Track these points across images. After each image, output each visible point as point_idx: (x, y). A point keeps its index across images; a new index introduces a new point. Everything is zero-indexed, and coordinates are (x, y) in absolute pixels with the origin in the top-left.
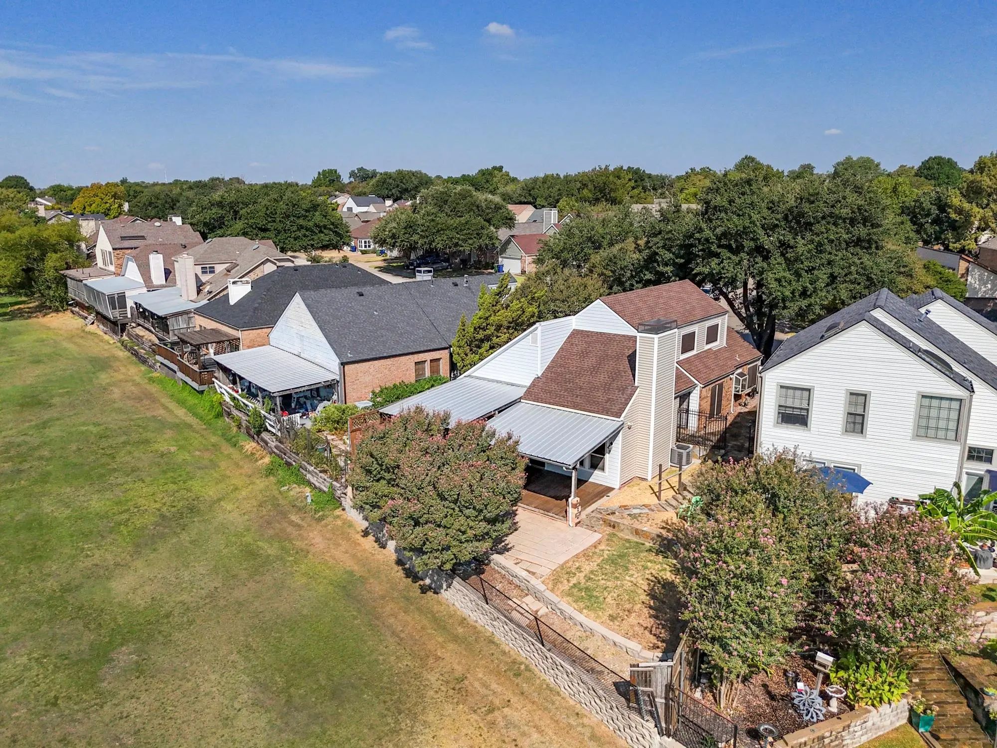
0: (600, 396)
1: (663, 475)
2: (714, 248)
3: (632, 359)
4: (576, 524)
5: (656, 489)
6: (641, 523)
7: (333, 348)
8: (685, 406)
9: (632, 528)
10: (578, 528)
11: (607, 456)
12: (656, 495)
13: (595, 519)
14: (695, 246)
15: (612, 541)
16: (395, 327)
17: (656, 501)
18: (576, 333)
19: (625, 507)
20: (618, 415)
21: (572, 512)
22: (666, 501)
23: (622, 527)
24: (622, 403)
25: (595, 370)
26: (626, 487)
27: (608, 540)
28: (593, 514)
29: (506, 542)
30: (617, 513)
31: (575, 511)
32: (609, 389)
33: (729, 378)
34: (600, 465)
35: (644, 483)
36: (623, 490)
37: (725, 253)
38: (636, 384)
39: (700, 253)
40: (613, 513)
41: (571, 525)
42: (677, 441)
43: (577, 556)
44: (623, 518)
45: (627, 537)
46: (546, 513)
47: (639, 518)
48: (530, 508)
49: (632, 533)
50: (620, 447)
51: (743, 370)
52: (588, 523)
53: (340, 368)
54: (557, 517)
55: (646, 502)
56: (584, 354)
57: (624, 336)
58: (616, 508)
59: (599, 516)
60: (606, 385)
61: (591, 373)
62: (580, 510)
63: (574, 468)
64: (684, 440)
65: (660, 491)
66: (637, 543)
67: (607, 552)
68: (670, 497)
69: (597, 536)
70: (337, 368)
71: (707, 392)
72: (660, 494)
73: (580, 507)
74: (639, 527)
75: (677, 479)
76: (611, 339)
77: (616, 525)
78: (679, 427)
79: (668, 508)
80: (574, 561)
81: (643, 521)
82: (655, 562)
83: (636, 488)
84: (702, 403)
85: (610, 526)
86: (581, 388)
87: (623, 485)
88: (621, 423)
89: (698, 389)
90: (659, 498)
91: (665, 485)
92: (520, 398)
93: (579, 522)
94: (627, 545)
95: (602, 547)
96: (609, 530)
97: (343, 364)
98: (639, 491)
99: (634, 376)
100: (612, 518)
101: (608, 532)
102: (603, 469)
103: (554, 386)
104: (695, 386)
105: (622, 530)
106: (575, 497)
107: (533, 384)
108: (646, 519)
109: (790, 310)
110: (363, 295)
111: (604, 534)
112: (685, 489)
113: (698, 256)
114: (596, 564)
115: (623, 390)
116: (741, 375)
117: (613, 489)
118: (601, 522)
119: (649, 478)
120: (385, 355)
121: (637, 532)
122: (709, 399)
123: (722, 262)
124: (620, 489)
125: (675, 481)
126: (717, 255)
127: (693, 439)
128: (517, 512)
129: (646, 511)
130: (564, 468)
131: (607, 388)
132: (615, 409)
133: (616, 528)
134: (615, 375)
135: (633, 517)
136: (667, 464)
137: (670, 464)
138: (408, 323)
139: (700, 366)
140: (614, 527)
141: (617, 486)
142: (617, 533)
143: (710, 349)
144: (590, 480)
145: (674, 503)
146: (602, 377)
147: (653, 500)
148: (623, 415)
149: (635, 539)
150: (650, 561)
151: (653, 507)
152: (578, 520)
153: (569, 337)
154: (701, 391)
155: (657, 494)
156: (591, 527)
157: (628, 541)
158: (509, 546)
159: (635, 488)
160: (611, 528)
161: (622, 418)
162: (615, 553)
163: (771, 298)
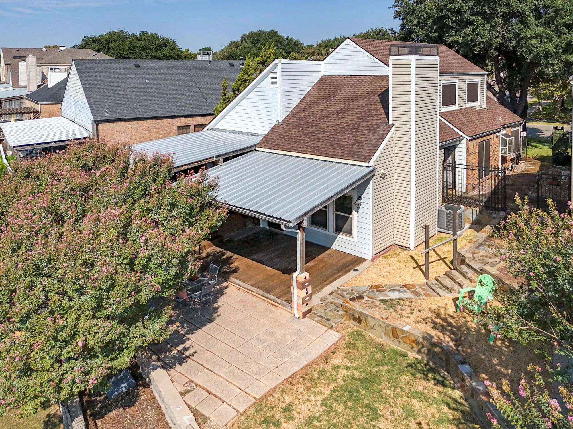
0: (346, 138)
1: (431, 242)
2: (468, 15)
3: (384, 97)
4: (305, 315)
5: (422, 261)
6: (401, 316)
7: (91, 107)
8: (450, 160)
9: (387, 326)
10: (307, 320)
11: (355, 214)
12: (421, 270)
13: (332, 307)
14: (449, 18)
15: (356, 348)
16: (163, 94)
17: (422, 279)
18: (325, 79)
19: (378, 288)
20: (367, 158)
21: (297, 294)
22: (436, 279)
23: (372, 322)
24: (372, 145)
25: (341, 112)
26: (381, 258)
27: (349, 345)
28: (331, 299)
29: (187, 344)
30: (366, 298)
31: (303, 293)
32: (357, 131)
33: (495, 135)
34: (346, 226)
35: (405, 253)
36: (377, 261)
37: (479, 20)
38: (390, 122)
39: (454, 25)
40: (360, 297)
41: (297, 316)
42: (444, 201)
43: (291, 380)
44: (373, 306)
45: (379, 340)
46: (266, 294)
47: (398, 308)
48: (246, 286)
49: (387, 334)
50: (371, 202)
51: (507, 131)
52: (321, 312)
53: (93, 125)
54: (278, 300)
55: (409, 280)
56: (330, 98)
57: (377, 76)
58: (364, 289)
59: (340, 301)
60: (354, 126)
61: (338, 115)
62: (310, 291)
63: (299, 226)
64: (451, 201)
65: (427, 263)
66: (395, 352)
67: (344, 372)
68: (442, 274)
69: (333, 337)
70: (91, 126)
71: (474, 146)
72: (427, 269)
73: (310, 288)
74: (397, 324)
75: (449, 247)
76: (363, 80)
77: (363, 318)
78: (445, 187)
79: (441, 291)
80: (283, 391)
81: (404, 314)
82: (426, 399)
83: (394, 259)
84: (470, 159)
85: (354, 319)
86: (324, 132)
87: (376, 256)
88: (371, 169)
89: (464, 142)
90: (426, 275)
91: (433, 257)
92: (256, 145)
93: (310, 311)
94: (379, 356)
95: (337, 360)
96: (352, 326)
97: (97, 122)
98: (398, 264)
99: (387, 114)
100: (357, 306)
101: (349, 330)
102: (350, 232)
103: (294, 132)
104: (461, 139)
105: (372, 328)
106: (302, 272)
107: (272, 131)
108: (408, 310)
109: (555, 68)
110: (139, 67)
111: (344, 332)
112: (463, 262)
113: (452, 28)
114: (320, 398)
115: (374, 130)
116: (506, 135)
117: (365, 260)
118: (341, 312)
119: (412, 247)
120: (145, 116)
121: (395, 333)
122: (477, 155)
123: (476, 29)
124: (373, 260)
125: (447, 251)
126: (471, 23)
127: (463, 200)
128: (226, 291)
129: (408, 295)
130: (283, 227)
131: (355, 129)
132: (363, 152)
133: (363, 324)
134: (366, 115)
135: (390, 304)
136: (434, 230)
137: (437, 229)
138: (177, 92)
139: (464, 120)
140: (360, 321)
141: (369, 257)
142: (364, 333)
143: (472, 107)
144: (334, 247)
145: (448, 282)
146: (350, 118)
147: (418, 278)
148: (374, 159)
149: (393, 345)
150: (417, 395)
151: (418, 289)
152: (307, 308)
153: (316, 84)
154: (468, 145)
155: (423, 268)
156: (325, 321)
157: (380, 347)
158: (187, 353)
159: (392, 259)
160: (356, 323)
161: (371, 163)
162: (357, 374)
163: (532, 56)
